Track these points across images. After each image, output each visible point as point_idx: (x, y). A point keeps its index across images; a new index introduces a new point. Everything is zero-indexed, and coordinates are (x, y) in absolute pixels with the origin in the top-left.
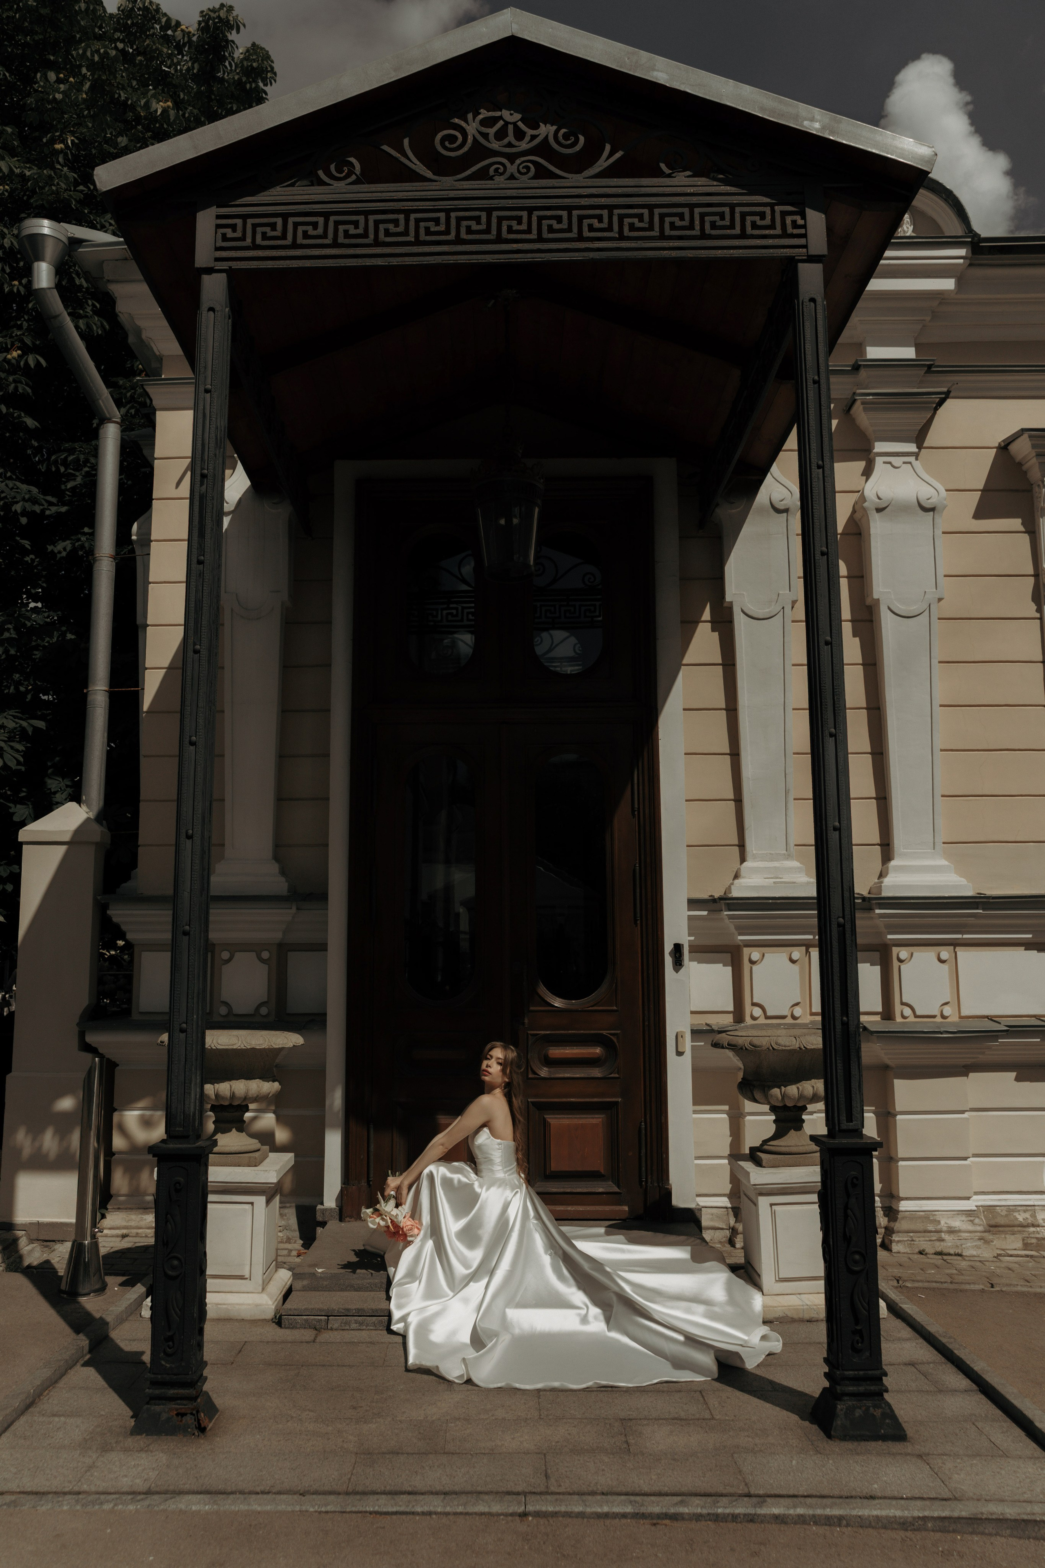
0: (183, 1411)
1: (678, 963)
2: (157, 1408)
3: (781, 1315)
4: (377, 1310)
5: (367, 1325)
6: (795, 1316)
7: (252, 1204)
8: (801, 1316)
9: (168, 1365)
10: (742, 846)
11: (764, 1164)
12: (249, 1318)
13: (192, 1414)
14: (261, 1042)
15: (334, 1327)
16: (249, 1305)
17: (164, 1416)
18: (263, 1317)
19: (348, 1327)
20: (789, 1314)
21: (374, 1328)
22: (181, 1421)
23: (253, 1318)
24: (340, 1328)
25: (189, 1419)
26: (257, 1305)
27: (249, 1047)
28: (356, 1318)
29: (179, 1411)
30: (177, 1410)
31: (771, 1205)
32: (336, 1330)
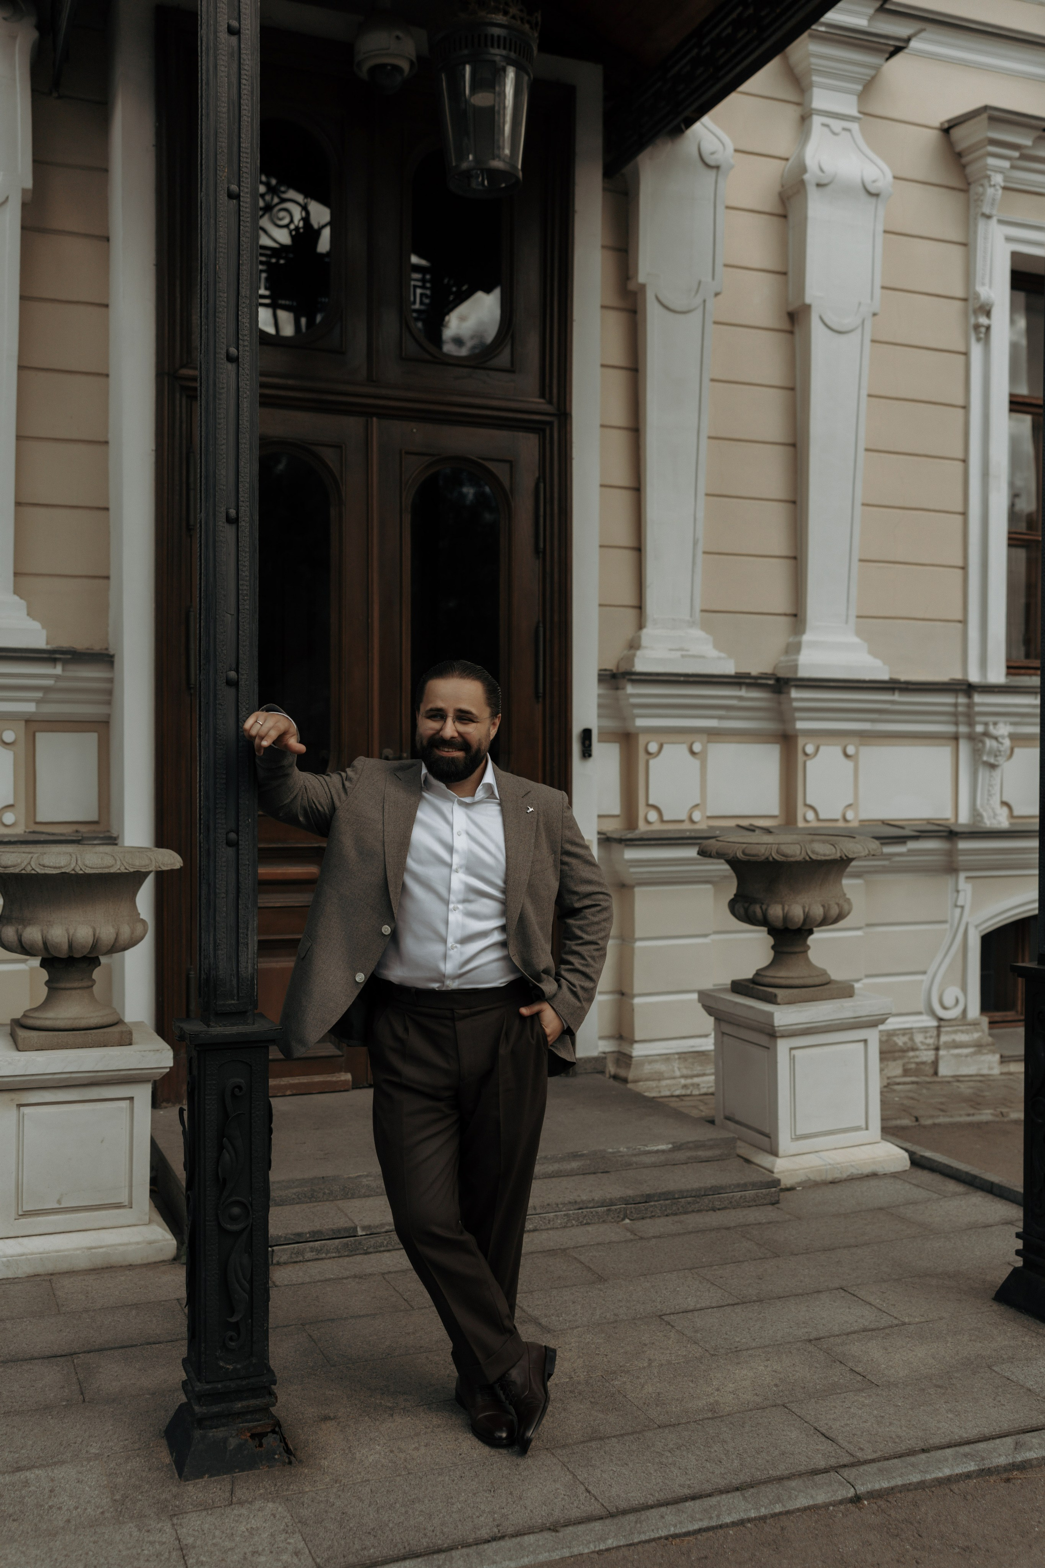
0: (259, 1430)
1: (587, 753)
2: (219, 1433)
3: (804, 1178)
4: (339, 1231)
5: (328, 1252)
6: (818, 1179)
7: (131, 1099)
8: (823, 1178)
9: (231, 1367)
10: (640, 607)
11: (779, 1000)
12: (139, 1262)
13: (273, 1432)
14: (147, 862)
15: (282, 1260)
16: (138, 1243)
17: (233, 1443)
18: (161, 1258)
19: (301, 1258)
20: (812, 1177)
21: (337, 1255)
22: (261, 1445)
23: (145, 1262)
24: (289, 1260)
25: (271, 1441)
26: (150, 1243)
27: (132, 870)
28: (311, 1244)
29: (254, 1431)
30: (249, 1429)
31: (791, 1049)
32: (285, 1263)
